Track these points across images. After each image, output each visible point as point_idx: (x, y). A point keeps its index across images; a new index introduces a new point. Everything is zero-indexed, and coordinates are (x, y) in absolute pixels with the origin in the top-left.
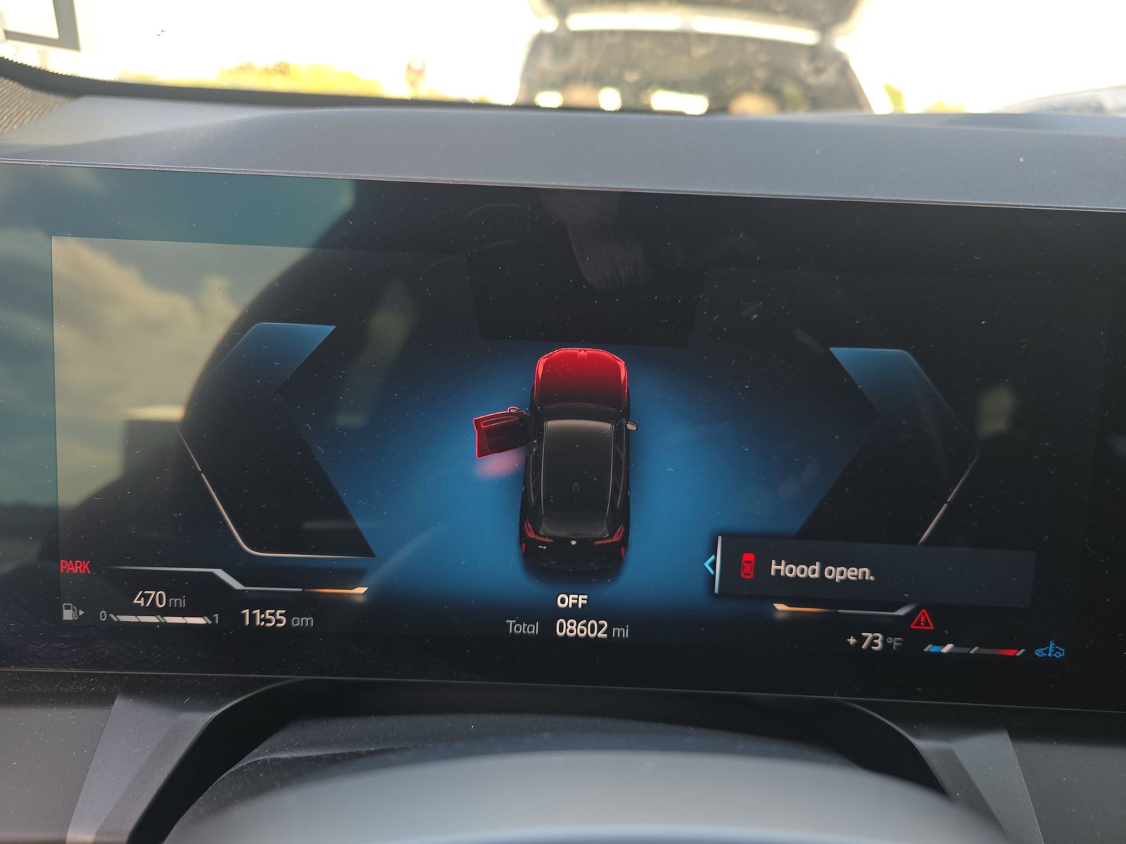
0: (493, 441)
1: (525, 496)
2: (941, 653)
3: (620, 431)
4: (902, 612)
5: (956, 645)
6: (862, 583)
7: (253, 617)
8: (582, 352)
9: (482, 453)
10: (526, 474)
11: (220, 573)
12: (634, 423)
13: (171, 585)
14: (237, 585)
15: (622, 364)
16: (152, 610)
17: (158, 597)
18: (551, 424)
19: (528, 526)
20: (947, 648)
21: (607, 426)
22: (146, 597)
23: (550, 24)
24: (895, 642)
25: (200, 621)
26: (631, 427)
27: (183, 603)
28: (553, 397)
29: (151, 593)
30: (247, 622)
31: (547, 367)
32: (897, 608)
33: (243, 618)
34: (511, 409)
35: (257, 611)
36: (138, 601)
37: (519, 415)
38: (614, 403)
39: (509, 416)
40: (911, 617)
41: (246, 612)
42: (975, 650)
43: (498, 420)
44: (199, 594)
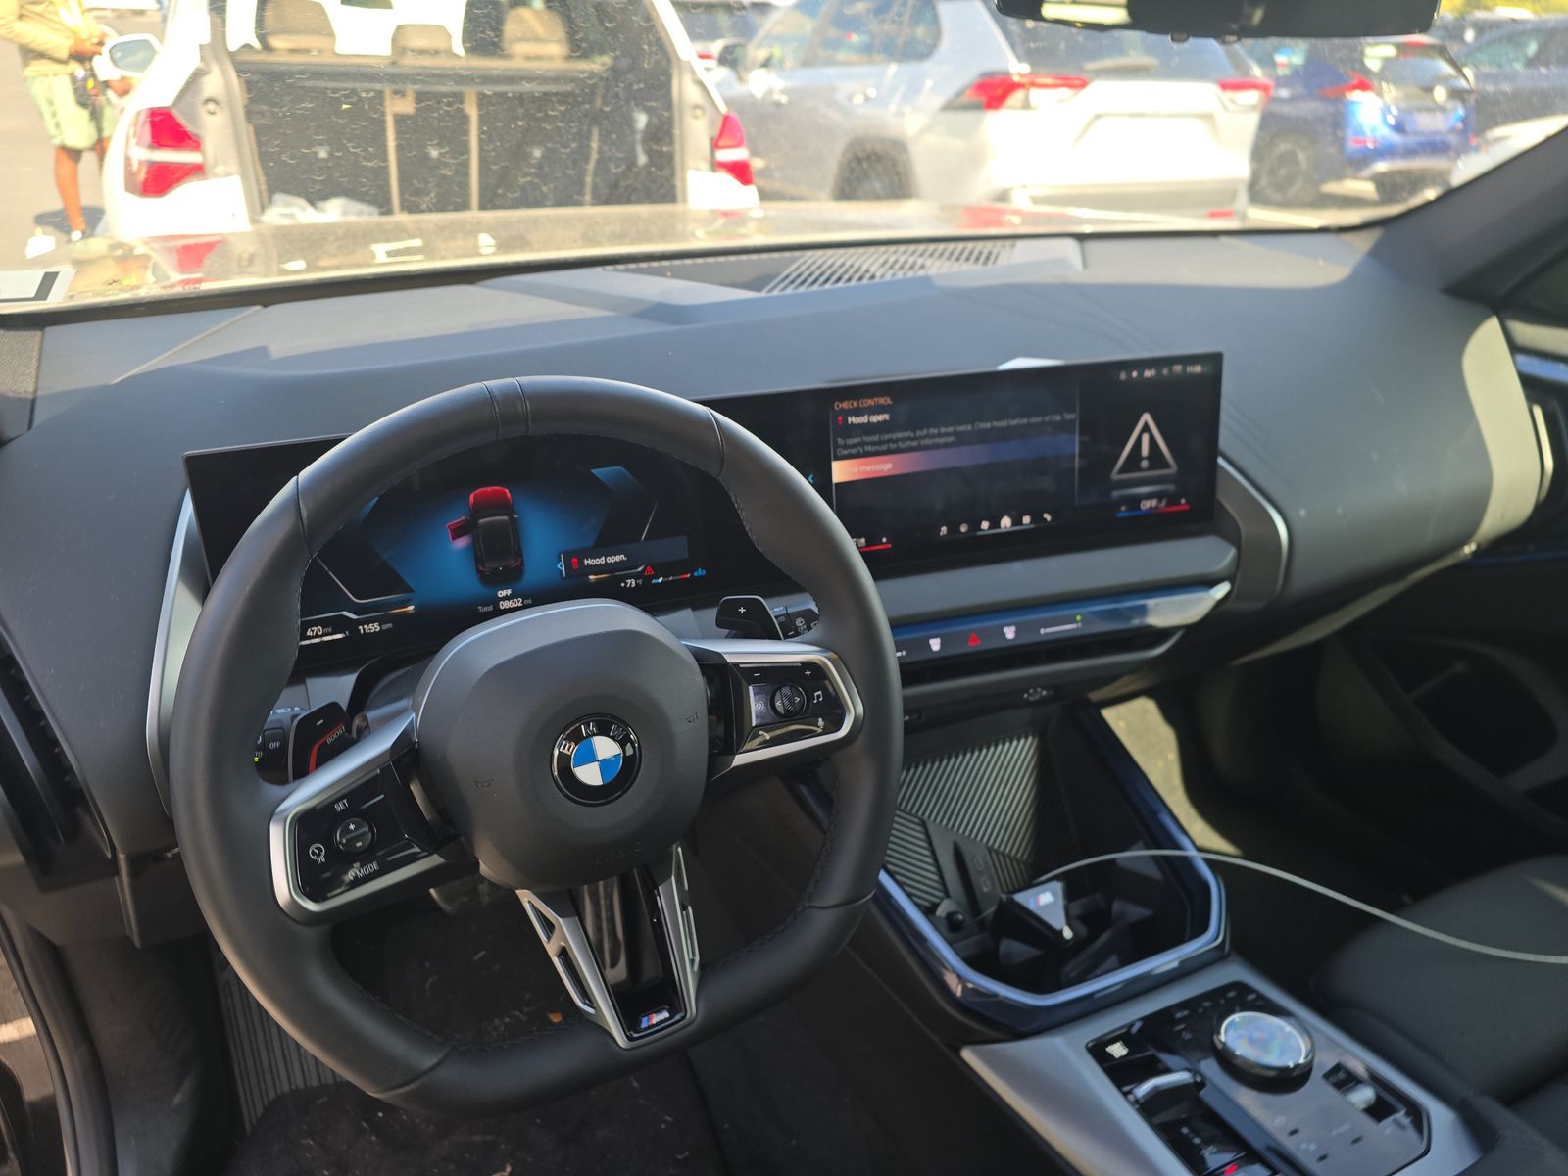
0: (457, 532)
1: (476, 555)
2: (658, 583)
3: (512, 519)
4: (640, 569)
5: (664, 577)
6: (622, 561)
7: (364, 629)
8: (489, 489)
9: (454, 538)
10: (474, 545)
11: (346, 614)
12: (518, 515)
13: (323, 623)
14: (355, 617)
15: (507, 491)
16: (317, 636)
17: (318, 630)
18: (481, 521)
19: (479, 566)
20: (660, 580)
21: (505, 518)
22: (313, 631)
24: (640, 582)
25: (339, 636)
26: (516, 516)
27: (330, 630)
28: (479, 510)
29: (315, 629)
30: (362, 632)
31: (475, 498)
32: (638, 568)
33: (359, 630)
34: (463, 518)
35: (365, 626)
36: (309, 633)
37: (466, 520)
38: (506, 508)
39: (462, 521)
40: (643, 570)
41: (360, 627)
42: (671, 578)
43: (458, 523)
44: (337, 625)
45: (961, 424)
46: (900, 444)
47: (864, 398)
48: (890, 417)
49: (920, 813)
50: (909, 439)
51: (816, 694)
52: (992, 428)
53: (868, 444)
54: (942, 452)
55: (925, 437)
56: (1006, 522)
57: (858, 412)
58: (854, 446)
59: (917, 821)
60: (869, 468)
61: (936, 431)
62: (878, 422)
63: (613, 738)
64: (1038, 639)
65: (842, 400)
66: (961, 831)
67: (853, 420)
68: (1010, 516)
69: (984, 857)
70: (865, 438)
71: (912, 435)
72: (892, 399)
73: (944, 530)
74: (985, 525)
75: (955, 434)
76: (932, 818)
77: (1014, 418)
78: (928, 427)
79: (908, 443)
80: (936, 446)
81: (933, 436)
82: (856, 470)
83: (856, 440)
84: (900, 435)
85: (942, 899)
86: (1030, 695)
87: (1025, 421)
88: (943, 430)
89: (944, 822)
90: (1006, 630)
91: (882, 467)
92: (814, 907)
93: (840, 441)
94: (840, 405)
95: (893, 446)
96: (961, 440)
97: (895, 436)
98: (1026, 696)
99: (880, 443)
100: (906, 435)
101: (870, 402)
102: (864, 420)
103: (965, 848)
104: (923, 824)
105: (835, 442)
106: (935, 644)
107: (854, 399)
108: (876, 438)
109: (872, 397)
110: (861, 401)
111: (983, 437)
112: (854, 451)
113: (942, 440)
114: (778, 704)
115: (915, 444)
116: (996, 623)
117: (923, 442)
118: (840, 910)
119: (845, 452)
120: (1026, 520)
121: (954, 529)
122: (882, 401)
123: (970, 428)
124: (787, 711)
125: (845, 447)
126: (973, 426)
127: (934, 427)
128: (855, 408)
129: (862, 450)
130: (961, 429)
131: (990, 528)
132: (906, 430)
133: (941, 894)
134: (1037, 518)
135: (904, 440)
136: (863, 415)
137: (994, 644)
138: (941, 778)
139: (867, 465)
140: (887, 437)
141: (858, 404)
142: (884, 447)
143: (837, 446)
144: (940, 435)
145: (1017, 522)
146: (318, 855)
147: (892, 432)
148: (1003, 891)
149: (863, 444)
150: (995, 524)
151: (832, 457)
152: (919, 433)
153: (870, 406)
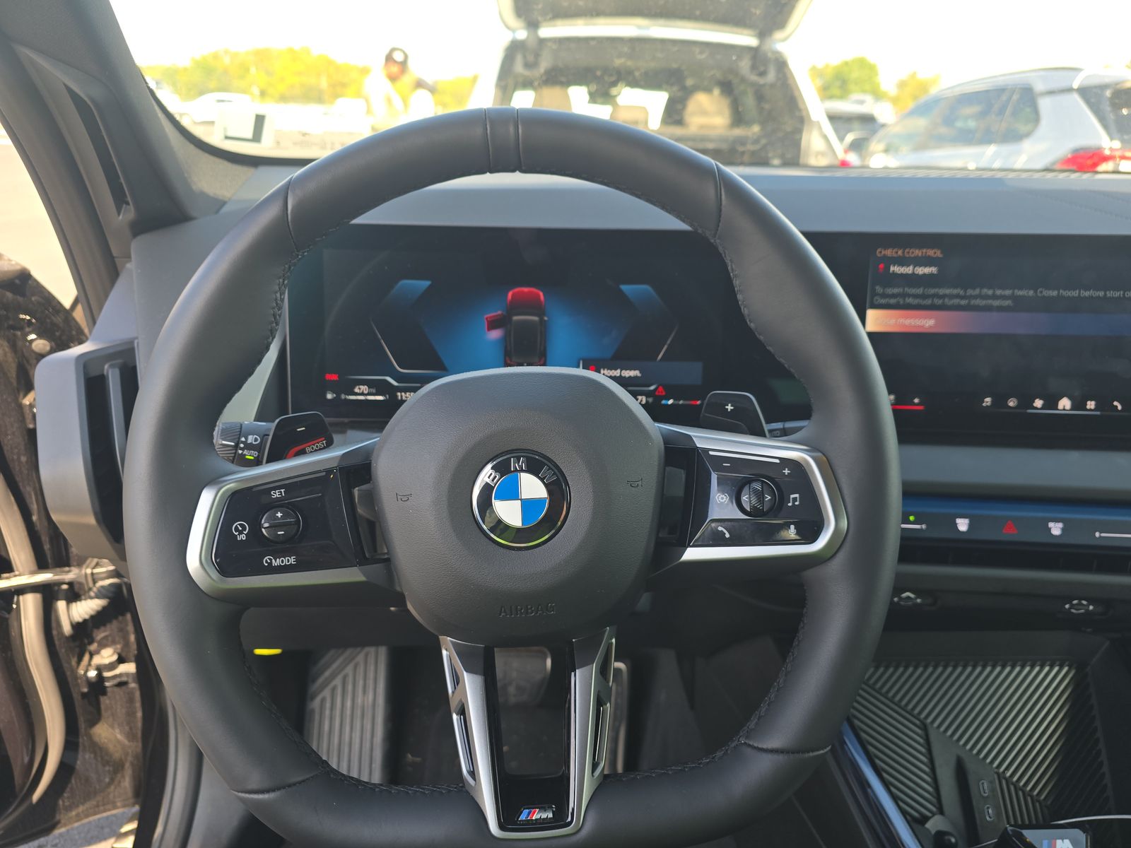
0: (493, 325)
1: (506, 347)
2: (668, 405)
3: (542, 320)
4: (652, 388)
5: (674, 400)
6: (636, 377)
7: (401, 396)
8: (526, 289)
9: (489, 330)
10: (506, 338)
11: (389, 379)
12: (548, 317)
13: (369, 383)
14: (395, 383)
15: (541, 294)
16: (362, 394)
17: (364, 388)
18: (515, 318)
19: (507, 358)
20: (671, 402)
21: (536, 318)
22: (359, 389)
23: (522, 34)
24: (650, 400)
25: (380, 398)
26: (546, 318)
27: (374, 391)
28: (515, 307)
29: (362, 387)
30: (400, 398)
31: (513, 295)
32: (649, 386)
33: (397, 396)
34: (499, 312)
35: (403, 394)
36: (357, 390)
37: (502, 314)
38: (539, 309)
39: (499, 315)
40: (655, 390)
41: (399, 394)
42: (681, 402)
43: (494, 316)
44: (380, 387)
45: (1021, 289)
46: (946, 300)
47: (911, 248)
48: (939, 271)
49: (923, 716)
50: (958, 296)
51: (792, 496)
52: (1059, 297)
53: (909, 296)
54: (995, 315)
55: (975, 297)
56: (1065, 404)
57: (902, 262)
58: (893, 296)
59: (918, 722)
60: (907, 322)
61: (990, 292)
62: (924, 274)
63: (542, 480)
64: (1091, 542)
65: (886, 248)
66: (968, 747)
67: (895, 269)
68: (1070, 398)
69: (991, 782)
70: (906, 289)
71: (962, 293)
72: (941, 253)
73: (988, 401)
74: (1038, 403)
75: (1013, 297)
76: (936, 725)
77: (1087, 289)
78: (982, 287)
79: (956, 301)
80: (988, 309)
81: (986, 297)
82: (893, 321)
83: (896, 291)
84: (948, 291)
85: (934, 814)
86: (1072, 606)
87: (1101, 294)
88: (999, 292)
89: (949, 733)
90: (1051, 525)
91: (925, 322)
92: (750, 746)
93: (879, 289)
94: (883, 253)
95: (938, 302)
96: (1019, 305)
97: (942, 291)
98: (1067, 606)
99: (924, 297)
100: (955, 291)
101: (918, 253)
102: (908, 270)
103: (970, 766)
104: (924, 727)
105: (873, 290)
106: (963, 525)
107: (900, 248)
108: (920, 291)
109: (920, 247)
110: (907, 250)
111: (1048, 306)
112: (893, 301)
113: (996, 303)
114: (745, 498)
115: (963, 302)
116: (1040, 515)
117: (973, 302)
118: (781, 758)
119: (883, 301)
120: (1091, 405)
121: (1000, 400)
122: (931, 253)
123: (1031, 293)
124: (754, 508)
125: (884, 296)
126: (1036, 292)
127: (989, 288)
128: (900, 257)
129: (902, 302)
130: (1020, 293)
131: (1043, 407)
132: (955, 287)
133: (934, 809)
134: (1103, 404)
135: (952, 297)
136: (908, 266)
137: (1036, 537)
138: (952, 684)
139: (907, 317)
140: (932, 291)
141: (903, 253)
142: (928, 302)
143: (874, 294)
144: (994, 297)
145: (1079, 404)
146: (241, 533)
147: (940, 287)
148: (1008, 823)
149: (904, 295)
150: (1052, 402)
151: (867, 305)
152: (970, 292)
153: (917, 258)
